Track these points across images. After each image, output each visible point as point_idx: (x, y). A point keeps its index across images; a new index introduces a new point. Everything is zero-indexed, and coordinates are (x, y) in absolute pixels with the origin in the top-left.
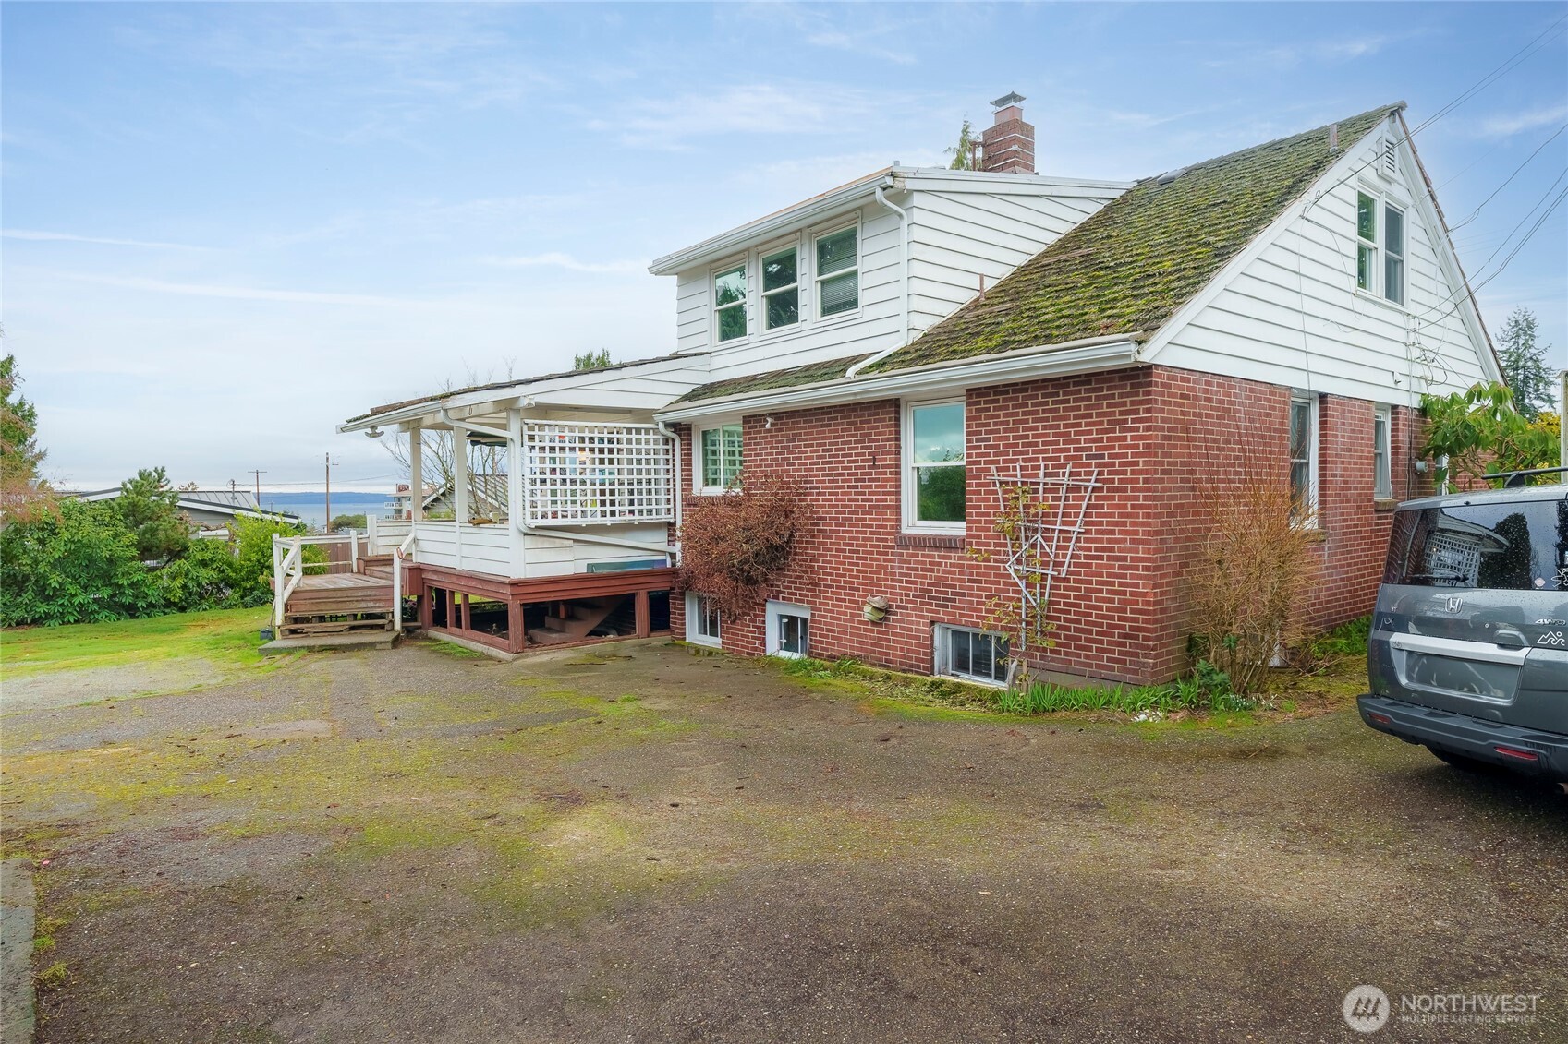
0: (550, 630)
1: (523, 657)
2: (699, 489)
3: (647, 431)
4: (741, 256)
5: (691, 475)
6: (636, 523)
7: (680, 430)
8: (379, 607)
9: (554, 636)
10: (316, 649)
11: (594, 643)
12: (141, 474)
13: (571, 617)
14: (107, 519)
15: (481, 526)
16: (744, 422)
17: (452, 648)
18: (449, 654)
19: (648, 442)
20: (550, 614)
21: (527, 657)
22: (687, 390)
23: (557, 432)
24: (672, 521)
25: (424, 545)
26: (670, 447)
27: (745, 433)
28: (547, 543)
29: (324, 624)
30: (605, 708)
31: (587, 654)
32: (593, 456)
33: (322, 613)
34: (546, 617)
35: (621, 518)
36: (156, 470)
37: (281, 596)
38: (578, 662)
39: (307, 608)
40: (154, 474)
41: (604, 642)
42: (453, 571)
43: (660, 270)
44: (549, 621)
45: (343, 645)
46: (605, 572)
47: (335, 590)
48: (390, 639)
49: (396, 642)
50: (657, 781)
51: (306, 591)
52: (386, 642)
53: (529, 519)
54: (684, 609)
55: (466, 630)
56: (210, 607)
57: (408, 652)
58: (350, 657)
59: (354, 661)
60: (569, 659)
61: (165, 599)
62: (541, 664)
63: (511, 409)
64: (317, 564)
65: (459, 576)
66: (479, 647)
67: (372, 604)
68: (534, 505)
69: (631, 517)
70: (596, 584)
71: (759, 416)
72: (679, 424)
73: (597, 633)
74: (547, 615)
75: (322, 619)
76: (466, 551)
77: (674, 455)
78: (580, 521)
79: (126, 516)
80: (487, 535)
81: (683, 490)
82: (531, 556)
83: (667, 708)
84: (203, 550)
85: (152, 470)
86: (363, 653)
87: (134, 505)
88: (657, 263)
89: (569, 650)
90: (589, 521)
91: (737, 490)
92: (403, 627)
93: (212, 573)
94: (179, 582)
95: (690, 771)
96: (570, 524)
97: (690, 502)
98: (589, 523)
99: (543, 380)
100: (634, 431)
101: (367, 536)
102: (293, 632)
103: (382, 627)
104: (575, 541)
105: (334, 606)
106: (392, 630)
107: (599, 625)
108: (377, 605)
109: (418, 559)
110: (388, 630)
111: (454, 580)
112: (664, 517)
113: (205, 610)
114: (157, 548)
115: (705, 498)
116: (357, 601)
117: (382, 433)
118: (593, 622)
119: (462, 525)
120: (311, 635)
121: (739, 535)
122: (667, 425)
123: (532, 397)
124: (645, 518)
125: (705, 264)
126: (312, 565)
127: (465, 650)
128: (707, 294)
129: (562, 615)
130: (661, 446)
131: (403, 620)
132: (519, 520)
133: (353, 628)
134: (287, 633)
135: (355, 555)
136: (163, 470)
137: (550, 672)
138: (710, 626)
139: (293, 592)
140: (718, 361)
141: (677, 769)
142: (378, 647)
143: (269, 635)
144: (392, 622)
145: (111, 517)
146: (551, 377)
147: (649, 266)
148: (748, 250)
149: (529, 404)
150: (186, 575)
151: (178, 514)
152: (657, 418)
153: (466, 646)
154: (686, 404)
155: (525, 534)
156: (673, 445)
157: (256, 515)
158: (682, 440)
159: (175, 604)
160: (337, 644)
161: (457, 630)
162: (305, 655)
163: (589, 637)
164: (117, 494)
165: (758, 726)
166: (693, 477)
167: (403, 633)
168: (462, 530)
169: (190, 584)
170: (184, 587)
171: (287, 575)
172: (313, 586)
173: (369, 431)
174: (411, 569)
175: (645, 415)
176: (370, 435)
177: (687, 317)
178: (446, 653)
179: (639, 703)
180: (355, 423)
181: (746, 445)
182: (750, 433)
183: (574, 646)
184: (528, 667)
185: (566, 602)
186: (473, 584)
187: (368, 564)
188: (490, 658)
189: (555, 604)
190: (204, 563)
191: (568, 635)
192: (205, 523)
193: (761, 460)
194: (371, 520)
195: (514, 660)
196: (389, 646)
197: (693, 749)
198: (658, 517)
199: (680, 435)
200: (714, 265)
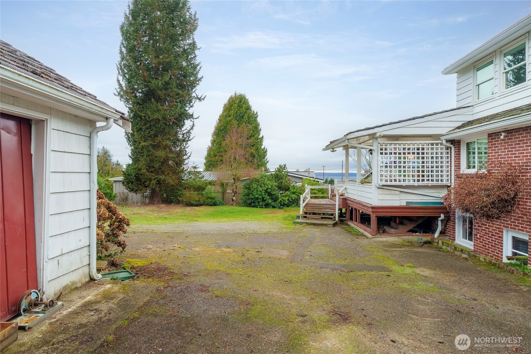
0: (392, 228)
1: (376, 237)
2: (464, 170)
3: (437, 144)
4: (491, 55)
5: (460, 164)
6: (430, 185)
7: (455, 143)
8: (332, 212)
9: (392, 230)
10: (309, 224)
11: (408, 236)
12: (280, 166)
13: (401, 223)
14: (271, 179)
15: (364, 184)
16: (488, 137)
17: (353, 230)
18: (350, 232)
19: (437, 149)
20: (393, 221)
21: (378, 237)
22: (460, 124)
23: (393, 146)
24: (449, 185)
25: (349, 191)
26: (449, 151)
27: (489, 142)
28: (388, 192)
29: (314, 216)
30: (397, 269)
31: (404, 241)
32: (414, 156)
33: (314, 212)
34: (391, 222)
35: (422, 183)
36: (284, 165)
37: (302, 205)
38: (398, 243)
39: (310, 210)
40: (283, 166)
41: (413, 236)
42: (355, 201)
43: (448, 72)
44: (392, 224)
45: (317, 224)
46: (415, 206)
47: (319, 204)
48: (332, 223)
49: (335, 225)
50: (394, 320)
51: (312, 204)
52: (331, 224)
53: (379, 182)
54: (455, 226)
55: (359, 223)
56: (295, 206)
57: (338, 229)
58: (318, 228)
59: (319, 230)
60: (394, 241)
61: (283, 203)
62: (382, 242)
63: (374, 138)
64: (318, 195)
65: (356, 203)
66: (362, 231)
67: (329, 210)
68: (381, 176)
69: (428, 182)
70: (410, 210)
71: (497, 132)
72: (454, 140)
73: (412, 231)
74: (392, 221)
75: (314, 214)
76: (360, 193)
77: (451, 155)
78: (402, 183)
79: (275, 178)
80: (366, 187)
81: (455, 171)
82: (381, 197)
83: (428, 275)
84: (294, 189)
85: (283, 165)
86: (322, 227)
87: (277, 175)
88: (445, 70)
89: (397, 237)
90: (407, 183)
91: (484, 171)
92: (339, 219)
93: (295, 196)
94: (287, 198)
95: (417, 319)
96: (398, 184)
97: (458, 176)
98: (407, 184)
99: (387, 125)
100: (435, 144)
101: (334, 186)
102: (305, 217)
103: (331, 218)
104: (400, 191)
105: (318, 210)
106: (335, 220)
107: (414, 227)
108: (331, 211)
109: (346, 195)
110: (333, 220)
111: (355, 204)
112: (445, 183)
113: (293, 207)
114: (282, 188)
115: (465, 174)
116: (325, 209)
117: (336, 150)
118: (411, 226)
119: (358, 183)
120: (310, 219)
121: (483, 193)
122: (447, 141)
123: (382, 132)
124: (435, 183)
125: (471, 65)
126: (316, 195)
127: (357, 231)
128: (472, 78)
129: (398, 222)
130: (444, 151)
131: (339, 217)
132: (376, 182)
133: (322, 218)
134: (303, 217)
135: (330, 193)
136: (286, 165)
137: (384, 246)
138: (470, 235)
139: (306, 204)
140: (477, 109)
141: (410, 315)
142: (328, 226)
143: (298, 217)
144: (335, 217)
145: (272, 178)
146: (390, 124)
147: (442, 71)
148: (495, 51)
149: (380, 135)
150: (289, 196)
151: (288, 178)
152: (442, 138)
153: (358, 229)
154: (458, 130)
155: (379, 188)
156: (451, 150)
157: (314, 179)
158: (455, 147)
159: (286, 204)
160: (315, 223)
161: (355, 222)
162: (305, 226)
163: (408, 233)
164: (274, 173)
165: (475, 300)
166: (461, 165)
167: (339, 221)
168: (359, 185)
169: (290, 199)
170: (288, 200)
171: (306, 198)
172: (314, 202)
173: (332, 150)
174: (343, 199)
175: (436, 137)
176: (332, 151)
177: (461, 91)
178: (351, 232)
179: (415, 269)
180: (327, 148)
181: (489, 148)
182: (492, 142)
183: (399, 236)
184: (375, 242)
185: (399, 217)
186: (360, 206)
187: (333, 196)
188: (365, 236)
189: (395, 217)
190: (294, 193)
191: (399, 231)
192: (296, 181)
193: (498, 155)
194: (336, 181)
195: (372, 238)
196: (332, 226)
197: (428, 304)
198: (442, 183)
199: (454, 145)
200: (475, 64)
